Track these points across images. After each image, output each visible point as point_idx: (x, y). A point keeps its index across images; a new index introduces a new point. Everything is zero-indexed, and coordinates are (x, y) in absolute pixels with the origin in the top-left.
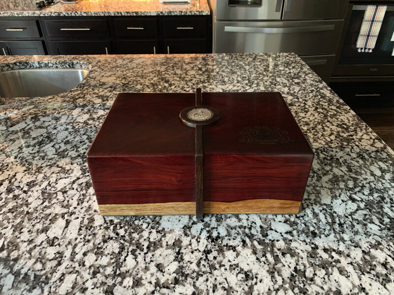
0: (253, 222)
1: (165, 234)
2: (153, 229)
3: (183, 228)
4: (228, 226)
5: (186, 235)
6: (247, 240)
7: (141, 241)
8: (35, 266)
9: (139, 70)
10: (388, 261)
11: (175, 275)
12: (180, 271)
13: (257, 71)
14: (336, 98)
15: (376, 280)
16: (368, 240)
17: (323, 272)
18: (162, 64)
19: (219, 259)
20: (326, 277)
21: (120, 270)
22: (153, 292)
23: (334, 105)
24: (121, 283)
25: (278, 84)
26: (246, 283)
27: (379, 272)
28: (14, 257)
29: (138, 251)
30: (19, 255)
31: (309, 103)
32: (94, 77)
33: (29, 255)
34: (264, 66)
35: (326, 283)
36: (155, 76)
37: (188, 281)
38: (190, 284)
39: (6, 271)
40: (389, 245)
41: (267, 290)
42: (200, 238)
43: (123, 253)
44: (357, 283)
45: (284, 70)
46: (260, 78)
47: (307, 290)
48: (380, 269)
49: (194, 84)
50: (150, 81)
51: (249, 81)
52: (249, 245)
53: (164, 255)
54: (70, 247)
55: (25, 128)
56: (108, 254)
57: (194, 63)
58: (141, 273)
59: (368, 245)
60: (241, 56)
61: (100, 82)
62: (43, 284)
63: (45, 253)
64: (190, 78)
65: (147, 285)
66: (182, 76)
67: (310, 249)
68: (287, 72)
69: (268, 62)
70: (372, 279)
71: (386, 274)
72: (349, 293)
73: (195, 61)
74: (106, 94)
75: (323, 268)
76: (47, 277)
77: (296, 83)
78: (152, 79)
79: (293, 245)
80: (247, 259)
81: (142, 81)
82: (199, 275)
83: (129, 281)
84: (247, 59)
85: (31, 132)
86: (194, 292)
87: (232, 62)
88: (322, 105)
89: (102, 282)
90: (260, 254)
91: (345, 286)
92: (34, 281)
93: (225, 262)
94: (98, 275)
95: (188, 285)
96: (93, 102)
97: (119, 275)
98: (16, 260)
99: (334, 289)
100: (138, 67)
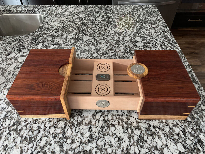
0: (124, 112)
1: (84, 118)
2: (79, 115)
3: (92, 115)
4: (113, 114)
5: (94, 119)
6: (120, 122)
7: (74, 121)
8: (29, 133)
9: (71, 17)
10: (180, 133)
11: (88, 138)
12: (91, 136)
13: (133, 18)
14: (173, 39)
15: (173, 142)
16: (173, 122)
17: (151, 137)
18: (83, 12)
19: (108, 131)
20: (152, 140)
21: (65, 136)
22: (79, 146)
23: (170, 43)
24: (66, 142)
25: (144, 28)
26: (118, 142)
27: (175, 138)
28: (19, 129)
29: (73, 127)
30: (21, 128)
31: (158, 42)
32: (47, 22)
33: (26, 128)
34: (137, 15)
35: (152, 143)
36: (79, 22)
37: (94, 141)
38: (95, 142)
39: (17, 136)
40: (182, 125)
41: (127, 146)
42: (100, 120)
43: (66, 127)
44: (165, 143)
45: (147, 18)
46: (135, 24)
47: (143, 146)
48: (176, 137)
49: (99, 27)
50: (77, 25)
51: (129, 26)
52: (121, 124)
53: (84, 129)
54: (43, 124)
55: (15, 56)
56: (60, 128)
57: (100, 12)
58: (74, 137)
59: (172, 125)
60: (126, 7)
61: (51, 25)
62: (33, 142)
63: (33, 127)
64: (97, 23)
65: (77, 143)
66: (94, 22)
67: (147, 127)
68: (149, 20)
69: (140, 12)
70: (172, 141)
71: (178, 139)
72: (161, 147)
73: (101, 10)
74: (54, 34)
75: (151, 136)
76: (34, 138)
77: (153, 28)
78: (78, 23)
79: (140, 124)
80: (119, 131)
81: (72, 25)
82: (99, 138)
83: (69, 141)
84: (129, 9)
85: (18, 59)
86: (96, 146)
87: (120, 12)
88: (165, 43)
89: (58, 141)
90: (125, 129)
91: (160, 144)
92: (29, 140)
93: (110, 132)
94: (56, 138)
95: (94, 143)
96: (47, 39)
97: (65, 138)
98: (20, 130)
99: (155, 146)
100: (70, 15)
